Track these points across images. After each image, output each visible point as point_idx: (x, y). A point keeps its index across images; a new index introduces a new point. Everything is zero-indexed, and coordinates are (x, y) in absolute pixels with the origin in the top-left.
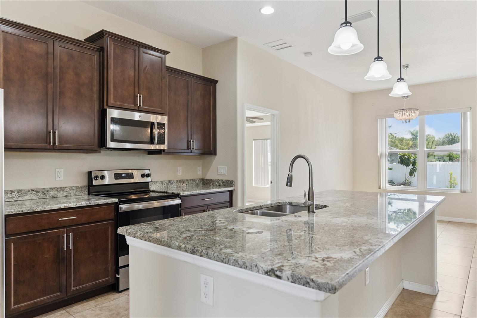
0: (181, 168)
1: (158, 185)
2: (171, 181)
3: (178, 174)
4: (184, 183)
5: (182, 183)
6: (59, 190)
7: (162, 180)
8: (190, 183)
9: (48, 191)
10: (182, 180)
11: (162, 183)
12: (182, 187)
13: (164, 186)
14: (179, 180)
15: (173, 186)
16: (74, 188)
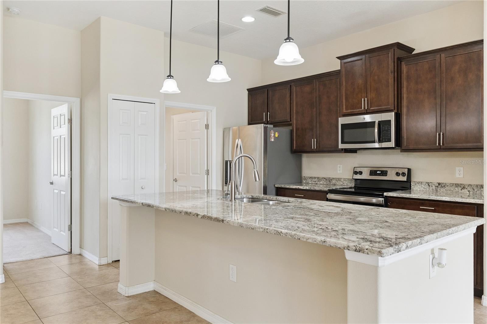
0: (462, 168)
1: (423, 186)
2: (443, 183)
3: (457, 176)
4: (464, 188)
5: (460, 189)
6: (337, 180)
7: (428, 182)
8: (476, 190)
9: (331, 180)
10: (461, 184)
11: (428, 184)
12: (461, 193)
13: (431, 188)
14: (456, 184)
15: (444, 190)
16: (347, 180)
